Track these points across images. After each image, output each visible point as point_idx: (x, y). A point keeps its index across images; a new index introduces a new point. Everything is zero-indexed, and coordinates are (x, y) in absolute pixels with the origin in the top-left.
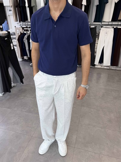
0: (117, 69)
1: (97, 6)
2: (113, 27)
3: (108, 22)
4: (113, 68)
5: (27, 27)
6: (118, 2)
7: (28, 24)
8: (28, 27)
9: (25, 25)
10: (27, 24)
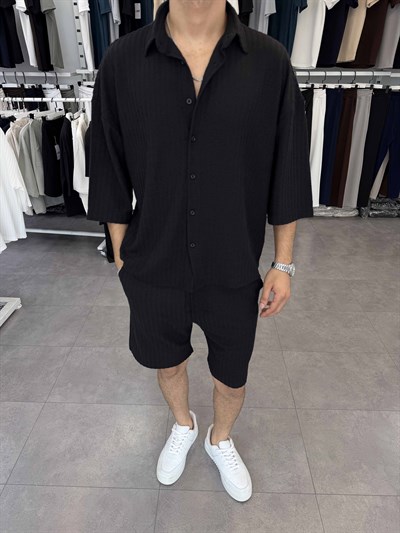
0: (336, 215)
1: (271, 17)
2: (324, 87)
3: (308, 71)
4: (323, 214)
5: (22, 85)
6: (336, 6)
7: (27, 74)
8: (26, 86)
9: (16, 79)
10: (20, 74)
